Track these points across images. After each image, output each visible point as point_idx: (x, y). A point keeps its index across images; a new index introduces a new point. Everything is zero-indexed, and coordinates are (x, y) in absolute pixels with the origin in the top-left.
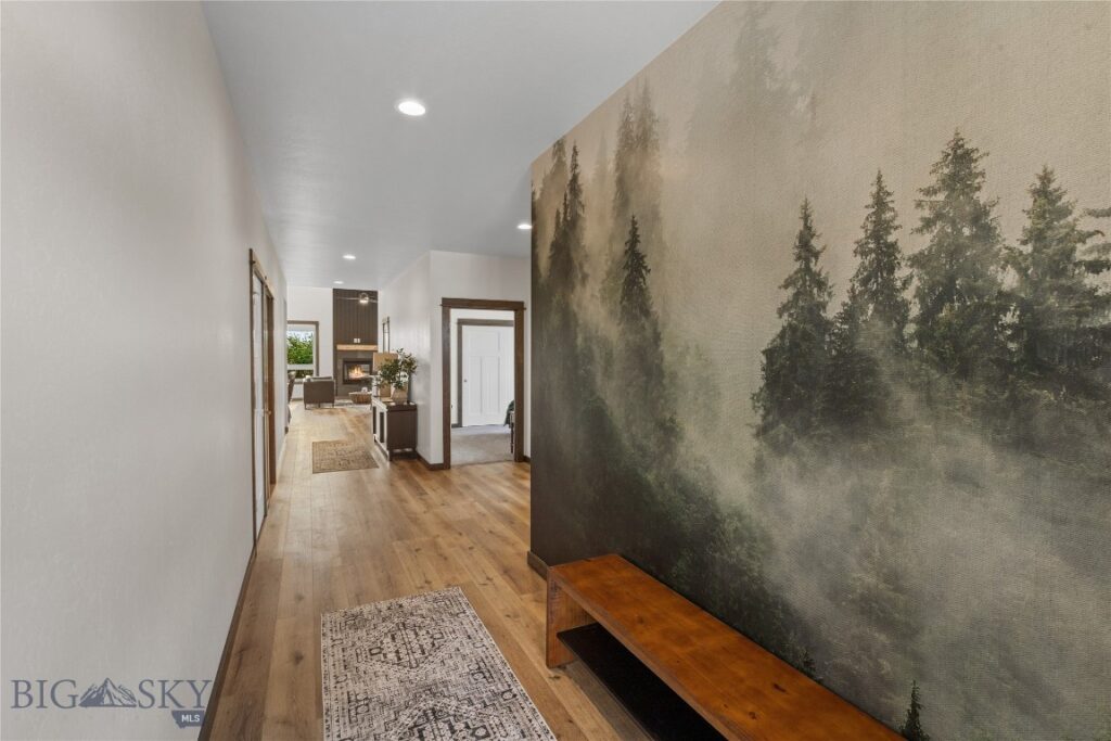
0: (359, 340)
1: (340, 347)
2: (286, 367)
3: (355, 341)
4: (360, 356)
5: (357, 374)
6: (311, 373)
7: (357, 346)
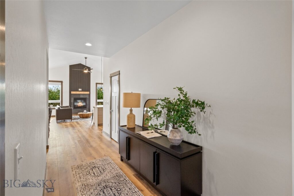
0: (81, 90)
1: (73, 93)
2: (47, 102)
3: (79, 90)
4: (82, 97)
5: (80, 104)
6: (59, 104)
7: (80, 92)
